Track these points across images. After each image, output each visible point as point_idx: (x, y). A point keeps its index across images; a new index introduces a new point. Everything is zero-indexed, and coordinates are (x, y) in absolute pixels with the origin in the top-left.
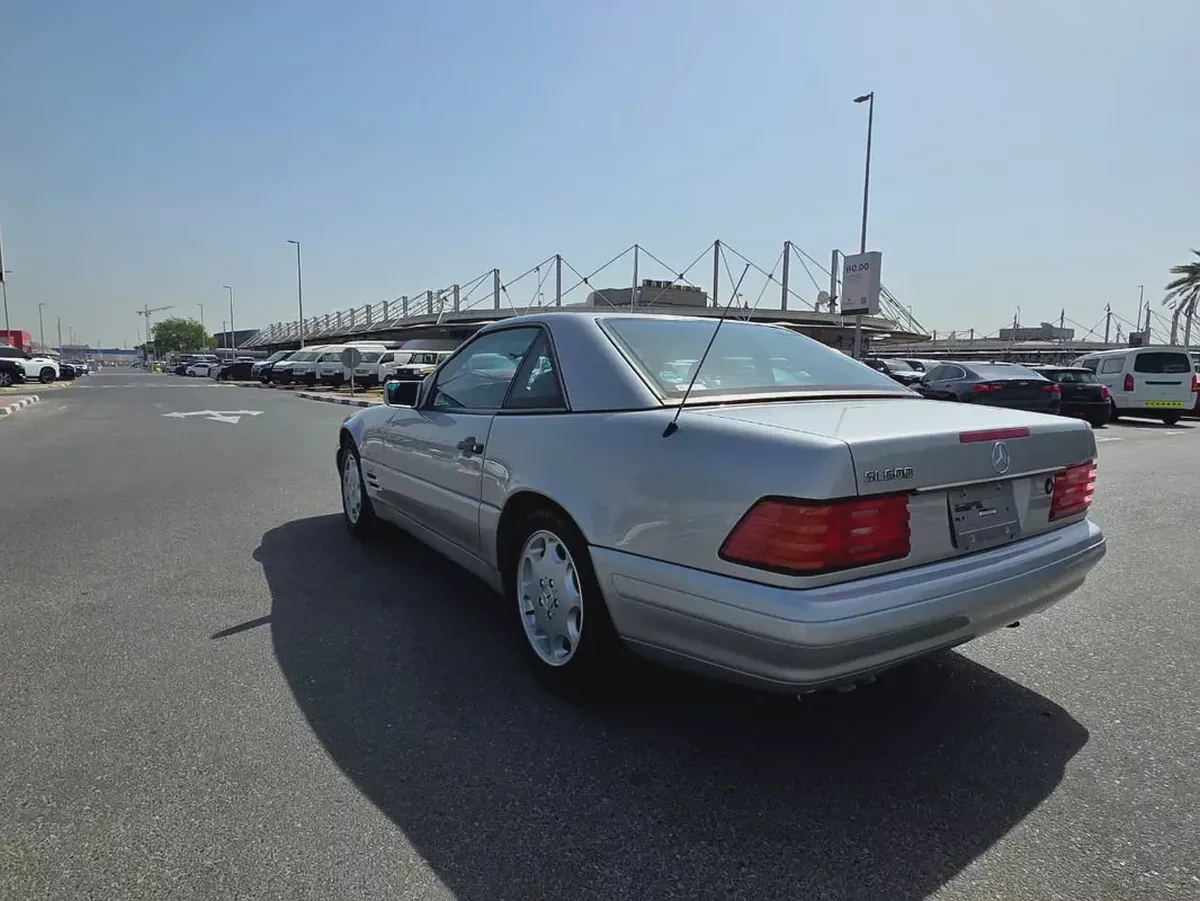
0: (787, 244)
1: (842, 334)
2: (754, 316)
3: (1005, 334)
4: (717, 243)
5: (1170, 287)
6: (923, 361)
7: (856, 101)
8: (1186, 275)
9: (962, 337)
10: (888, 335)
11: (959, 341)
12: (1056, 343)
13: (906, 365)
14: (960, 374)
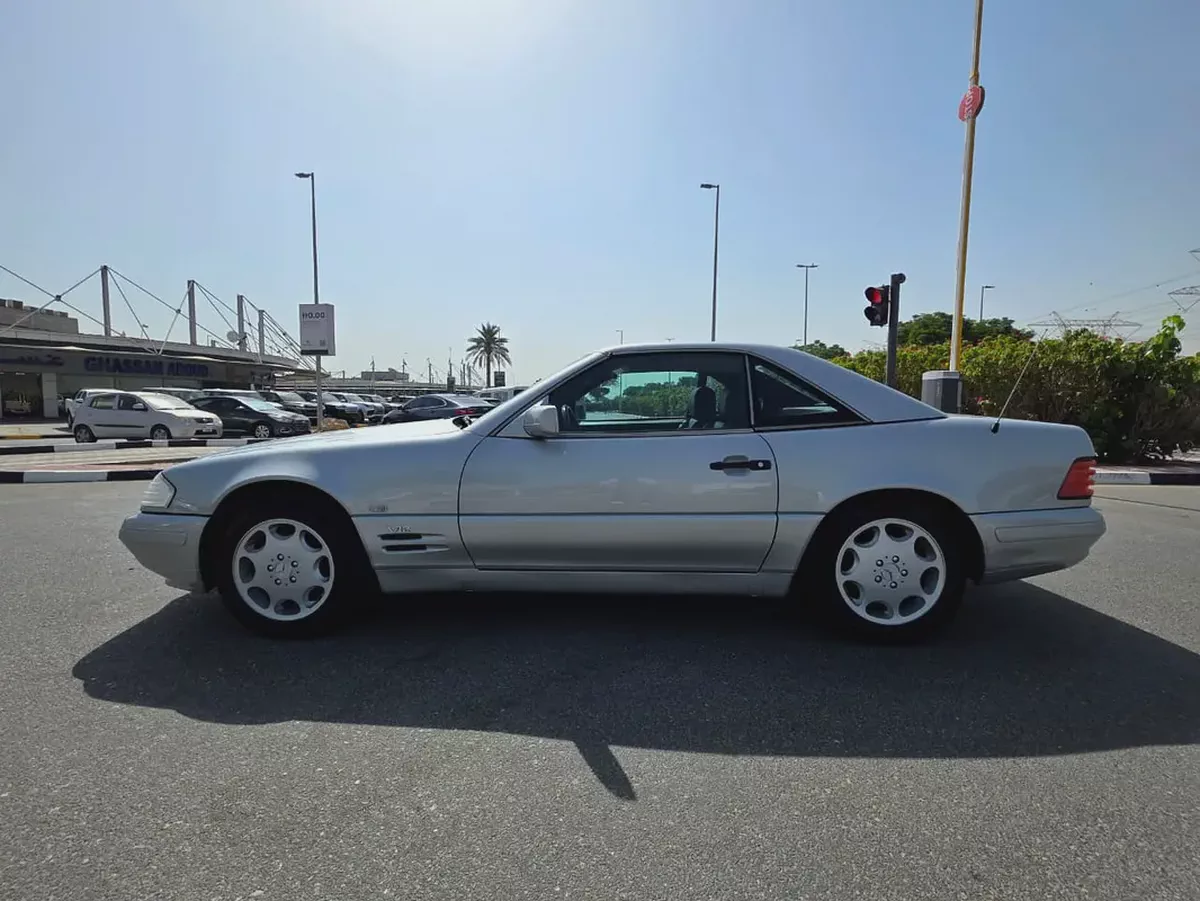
0: (191, 284)
1: (253, 370)
2: (166, 349)
3: (366, 375)
4: (104, 269)
5: (469, 350)
6: (345, 394)
7: (297, 175)
8: (475, 344)
9: (337, 377)
10: (293, 373)
11: (334, 379)
12: (400, 383)
13: (334, 398)
14: (442, 403)
